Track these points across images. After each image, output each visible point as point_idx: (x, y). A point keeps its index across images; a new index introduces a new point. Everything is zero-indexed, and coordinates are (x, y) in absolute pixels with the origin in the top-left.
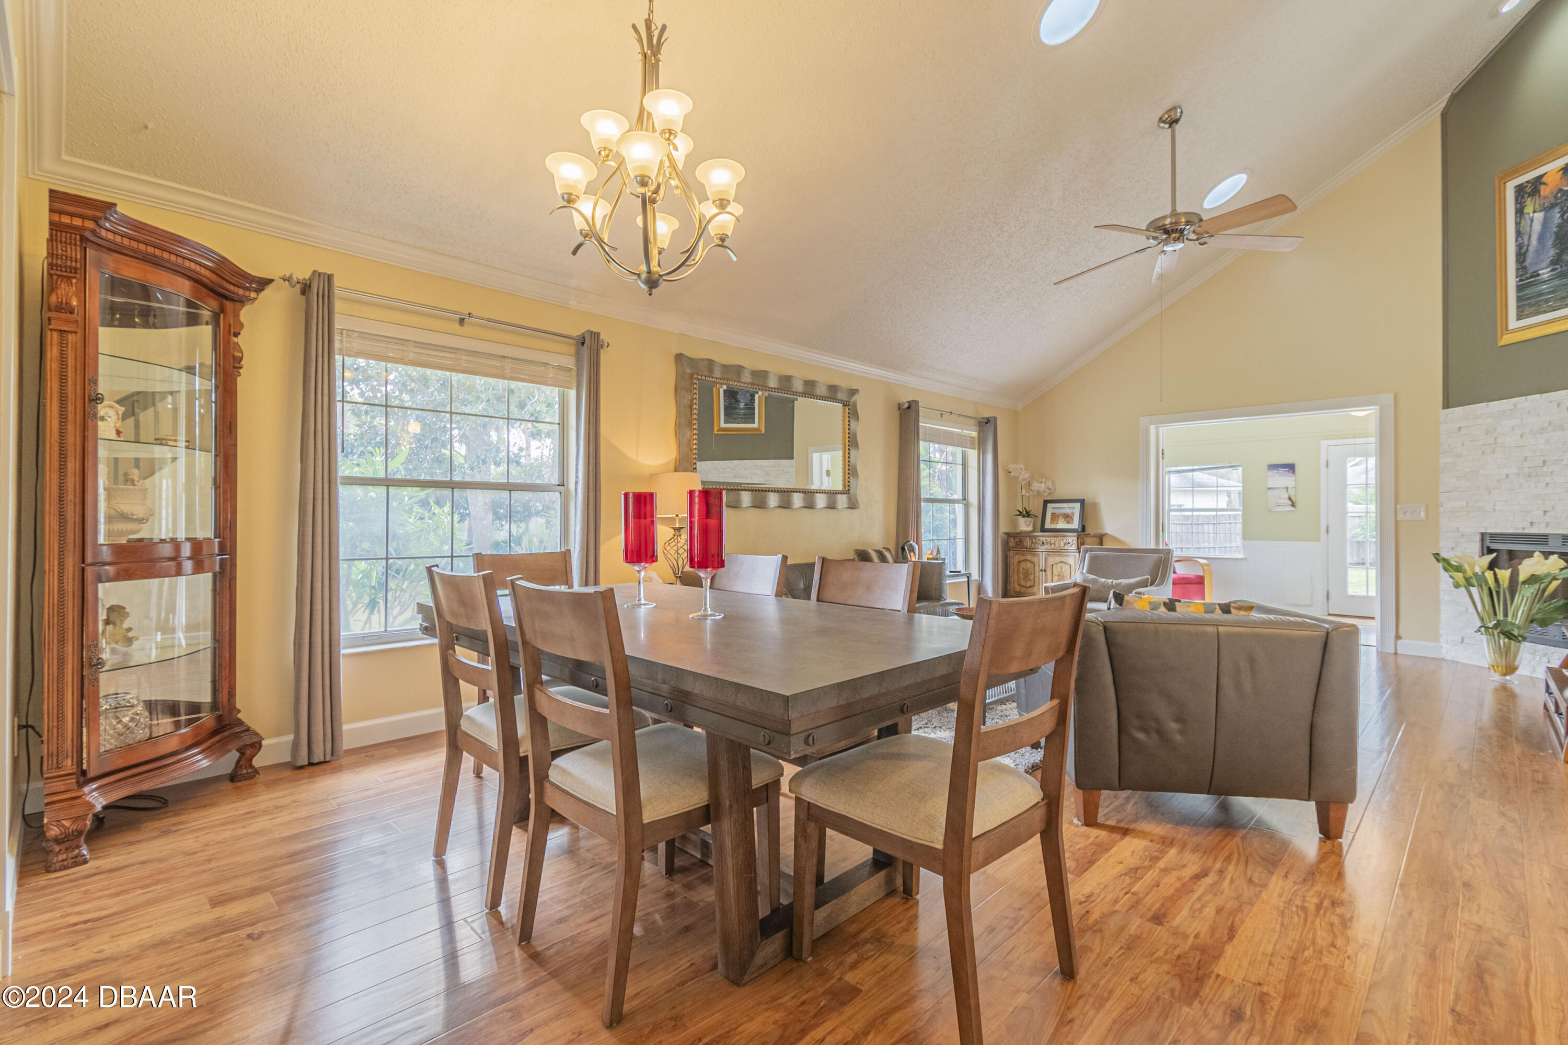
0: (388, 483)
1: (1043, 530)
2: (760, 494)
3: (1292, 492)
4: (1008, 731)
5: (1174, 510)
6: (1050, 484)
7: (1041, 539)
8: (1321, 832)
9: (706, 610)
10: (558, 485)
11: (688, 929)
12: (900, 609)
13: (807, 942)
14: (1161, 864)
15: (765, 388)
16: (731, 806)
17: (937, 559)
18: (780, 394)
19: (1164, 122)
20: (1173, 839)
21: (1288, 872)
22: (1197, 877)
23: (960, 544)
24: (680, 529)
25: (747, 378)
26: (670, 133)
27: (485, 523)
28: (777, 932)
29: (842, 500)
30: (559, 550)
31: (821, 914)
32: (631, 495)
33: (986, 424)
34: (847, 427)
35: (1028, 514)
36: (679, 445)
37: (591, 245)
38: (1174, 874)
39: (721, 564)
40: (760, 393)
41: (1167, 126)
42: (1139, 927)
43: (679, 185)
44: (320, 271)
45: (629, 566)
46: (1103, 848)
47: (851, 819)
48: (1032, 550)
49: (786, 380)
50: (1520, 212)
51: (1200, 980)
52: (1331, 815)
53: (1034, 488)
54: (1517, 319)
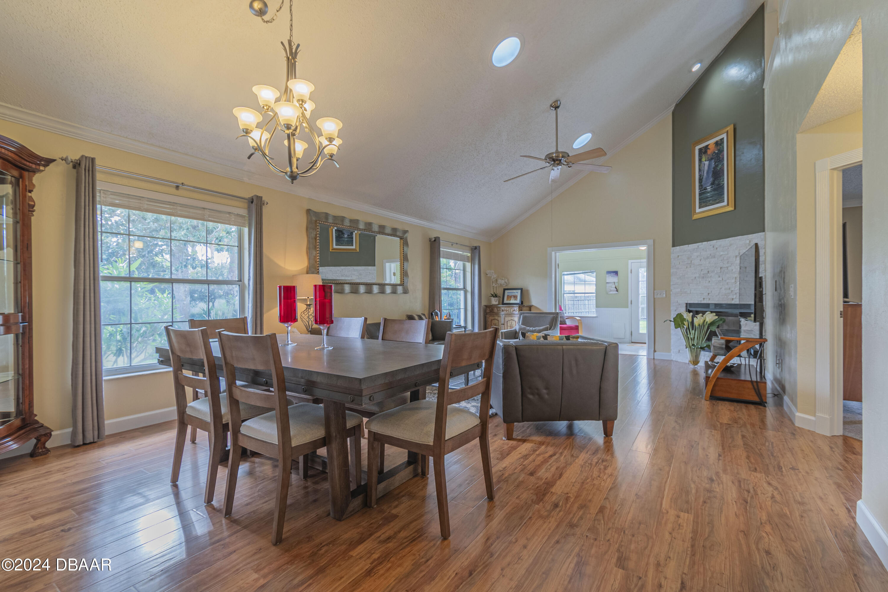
0: (130, 279)
1: (503, 304)
2: (355, 287)
3: (616, 284)
4: (461, 392)
5: (566, 293)
6: (506, 280)
7: (502, 308)
8: (604, 434)
9: (324, 345)
10: (238, 281)
11: (315, 501)
12: (422, 342)
13: (374, 498)
14: (537, 453)
15: (358, 229)
16: (336, 436)
17: (449, 319)
18: (365, 232)
19: (552, 107)
20: (544, 442)
21: (588, 451)
22: (551, 456)
23: (462, 311)
24: (310, 305)
25: (347, 223)
26: (302, 101)
27: (185, 302)
28: (360, 495)
29: (400, 289)
30: (238, 317)
31: (381, 486)
32: (282, 287)
33: (475, 250)
34: (402, 250)
35: (496, 296)
36: (309, 259)
37: (258, 154)
38: (542, 456)
39: (332, 322)
40: (356, 232)
41: (554, 109)
42: (524, 478)
43: (307, 126)
44: (86, 155)
45: (282, 324)
46: (514, 448)
47: (393, 437)
48: (497, 314)
49: (369, 225)
50: (700, 160)
51: (544, 495)
52: (608, 426)
53: (498, 283)
54: (700, 208)
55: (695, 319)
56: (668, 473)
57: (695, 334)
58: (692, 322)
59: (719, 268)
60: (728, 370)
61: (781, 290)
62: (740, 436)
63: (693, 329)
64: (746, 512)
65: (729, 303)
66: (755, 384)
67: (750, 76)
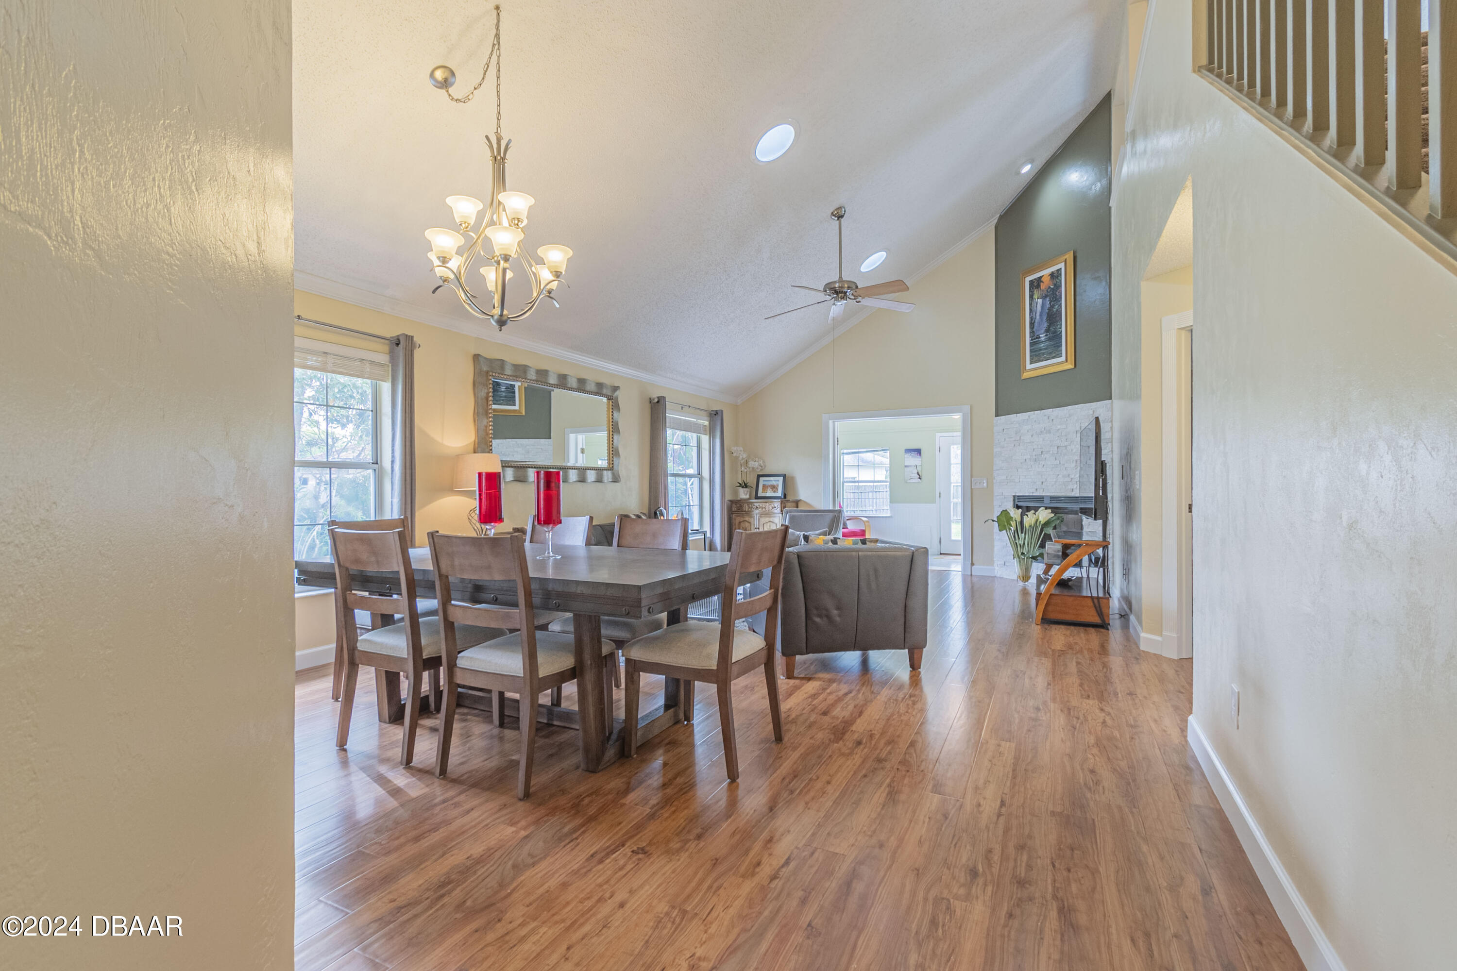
1: (757, 497)
3: (919, 469)
4: (749, 604)
5: (847, 482)
6: (761, 462)
7: (756, 504)
8: (910, 667)
9: (549, 553)
10: (372, 464)
13: (633, 745)
14: (828, 691)
18: (558, 389)
19: (834, 216)
21: (890, 688)
22: (846, 694)
23: (696, 509)
26: (519, 221)
29: (607, 476)
32: (483, 475)
33: (715, 416)
34: (611, 417)
35: (745, 486)
36: (478, 430)
38: (834, 694)
41: (836, 219)
42: (815, 718)
46: (796, 688)
48: (749, 513)
49: (542, 374)
50: (1031, 297)
51: (844, 734)
52: (915, 656)
53: (750, 466)
54: (1031, 364)
55: (1025, 517)
56: (989, 705)
57: (1025, 539)
58: (1022, 522)
59: (1056, 448)
60: (1064, 584)
61: (1127, 479)
62: (1074, 664)
63: (1022, 533)
64: (1073, 737)
65: (1068, 495)
66: (1096, 601)
67: (1093, 187)
